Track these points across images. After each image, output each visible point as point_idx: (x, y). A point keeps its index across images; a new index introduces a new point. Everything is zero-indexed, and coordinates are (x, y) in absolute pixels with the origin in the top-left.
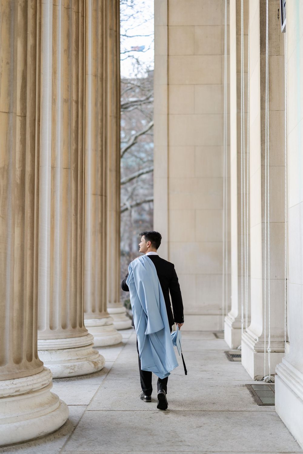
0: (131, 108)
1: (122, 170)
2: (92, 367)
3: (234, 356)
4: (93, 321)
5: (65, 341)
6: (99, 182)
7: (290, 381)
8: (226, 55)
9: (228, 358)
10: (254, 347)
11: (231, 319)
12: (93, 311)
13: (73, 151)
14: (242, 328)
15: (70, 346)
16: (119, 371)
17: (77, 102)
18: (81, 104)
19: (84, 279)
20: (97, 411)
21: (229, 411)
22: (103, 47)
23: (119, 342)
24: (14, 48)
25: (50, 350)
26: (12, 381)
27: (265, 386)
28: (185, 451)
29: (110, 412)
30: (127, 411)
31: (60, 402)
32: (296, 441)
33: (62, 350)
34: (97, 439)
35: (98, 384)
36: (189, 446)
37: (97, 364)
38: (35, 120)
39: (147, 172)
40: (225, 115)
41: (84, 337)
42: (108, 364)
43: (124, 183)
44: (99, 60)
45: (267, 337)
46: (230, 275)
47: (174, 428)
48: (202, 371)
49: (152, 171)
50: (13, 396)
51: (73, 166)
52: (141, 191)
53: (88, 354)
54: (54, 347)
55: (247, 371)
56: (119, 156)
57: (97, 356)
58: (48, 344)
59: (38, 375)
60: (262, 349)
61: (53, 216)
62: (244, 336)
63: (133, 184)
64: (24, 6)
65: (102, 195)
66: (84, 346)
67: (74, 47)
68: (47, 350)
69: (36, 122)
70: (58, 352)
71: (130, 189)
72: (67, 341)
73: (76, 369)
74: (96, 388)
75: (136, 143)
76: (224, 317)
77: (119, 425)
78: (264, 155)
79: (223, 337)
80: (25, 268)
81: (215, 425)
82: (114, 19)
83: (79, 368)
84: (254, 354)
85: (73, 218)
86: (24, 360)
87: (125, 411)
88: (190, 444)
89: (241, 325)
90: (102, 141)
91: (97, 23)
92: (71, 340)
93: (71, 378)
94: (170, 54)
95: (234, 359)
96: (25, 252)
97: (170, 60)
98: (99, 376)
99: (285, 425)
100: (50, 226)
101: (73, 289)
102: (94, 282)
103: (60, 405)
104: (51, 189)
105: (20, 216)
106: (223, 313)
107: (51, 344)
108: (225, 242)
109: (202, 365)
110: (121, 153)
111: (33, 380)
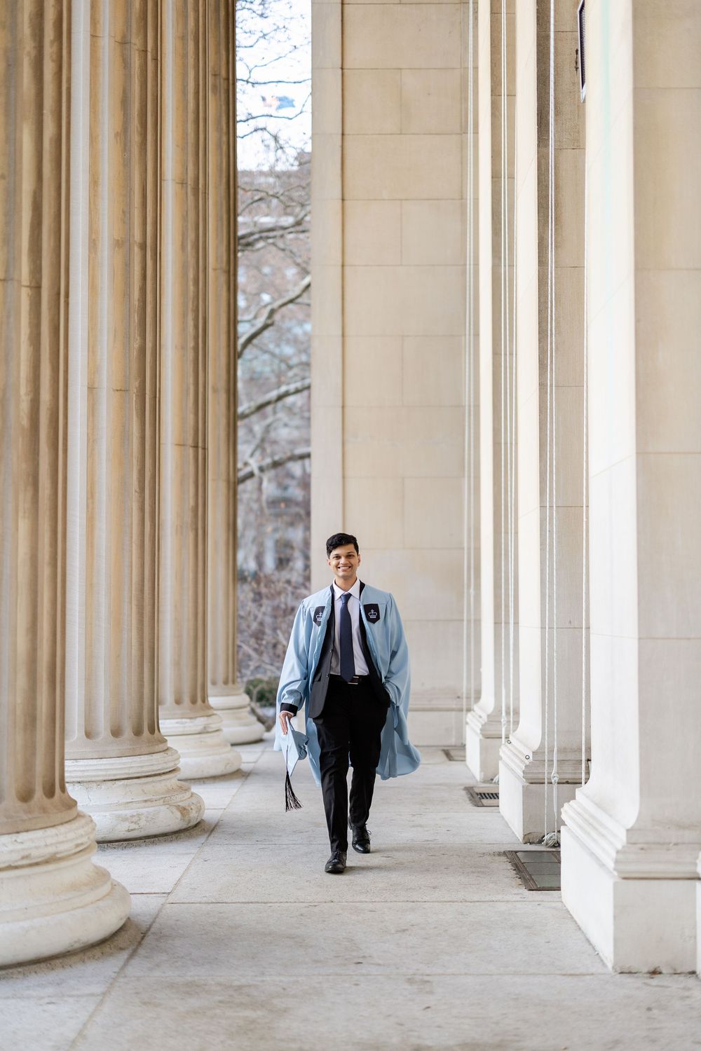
0: (260, 244)
1: (240, 385)
2: (177, 818)
3: (483, 796)
4: (177, 723)
5: (118, 762)
6: (191, 417)
7: (589, 834)
8: (470, 135)
9: (470, 800)
10: (524, 772)
11: (480, 717)
12: (178, 702)
13: (135, 353)
14: (503, 736)
15: (129, 774)
16: (235, 828)
17: (143, 247)
18: (151, 250)
19: (158, 630)
20: (189, 903)
21: (466, 901)
22: (199, 119)
23: (234, 768)
24: (15, 143)
25: (86, 782)
26: (14, 837)
27: (545, 853)
28: (370, 975)
29: (216, 905)
30: (252, 902)
31: (112, 884)
32: (598, 954)
33: (113, 782)
34: (191, 954)
35: (191, 853)
36: (379, 965)
37: (188, 813)
38: (59, 294)
39: (297, 391)
40: (470, 268)
41: (158, 754)
42: (210, 814)
43: (244, 416)
44: (191, 149)
45: (551, 751)
46: (478, 622)
47: (350, 933)
48: (413, 826)
49: (308, 388)
50: (16, 867)
51: (135, 384)
52: (283, 434)
53: (168, 791)
54: (95, 776)
55: (510, 826)
56: (234, 355)
57: (187, 795)
58: (82, 769)
59: (67, 826)
60: (541, 776)
61: (91, 494)
62: (504, 751)
63: (265, 417)
64: (35, 57)
65: (196, 447)
66: (159, 775)
67: (137, 127)
68: (79, 782)
69: (61, 297)
70: (104, 786)
71: (258, 429)
72: (124, 763)
73: (142, 823)
74: (186, 860)
75: (272, 325)
76: (466, 714)
77: (236, 929)
78: (545, 362)
79: (463, 759)
80: (39, 604)
81: (435, 928)
82: (223, 53)
83: (149, 819)
84: (523, 787)
85: (135, 496)
86: (39, 793)
87: (248, 903)
88: (381, 962)
89: (501, 731)
90: (196, 327)
91: (185, 66)
92: (130, 761)
93: (131, 842)
94: (347, 132)
95: (485, 801)
96: (39, 570)
97: (348, 144)
98: (191, 837)
99: (578, 926)
100: (85, 515)
101: (135, 652)
102: (178, 637)
103: (112, 888)
104: (88, 434)
105: (29, 494)
106: (465, 708)
107: (87, 768)
108: (469, 549)
109: (414, 815)
110: (239, 348)
111: (57, 835)
